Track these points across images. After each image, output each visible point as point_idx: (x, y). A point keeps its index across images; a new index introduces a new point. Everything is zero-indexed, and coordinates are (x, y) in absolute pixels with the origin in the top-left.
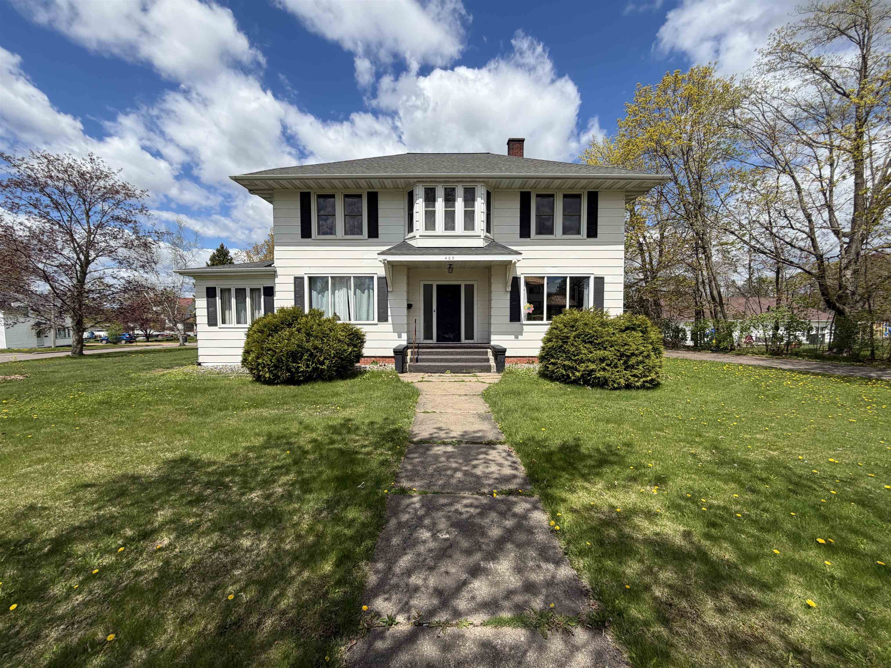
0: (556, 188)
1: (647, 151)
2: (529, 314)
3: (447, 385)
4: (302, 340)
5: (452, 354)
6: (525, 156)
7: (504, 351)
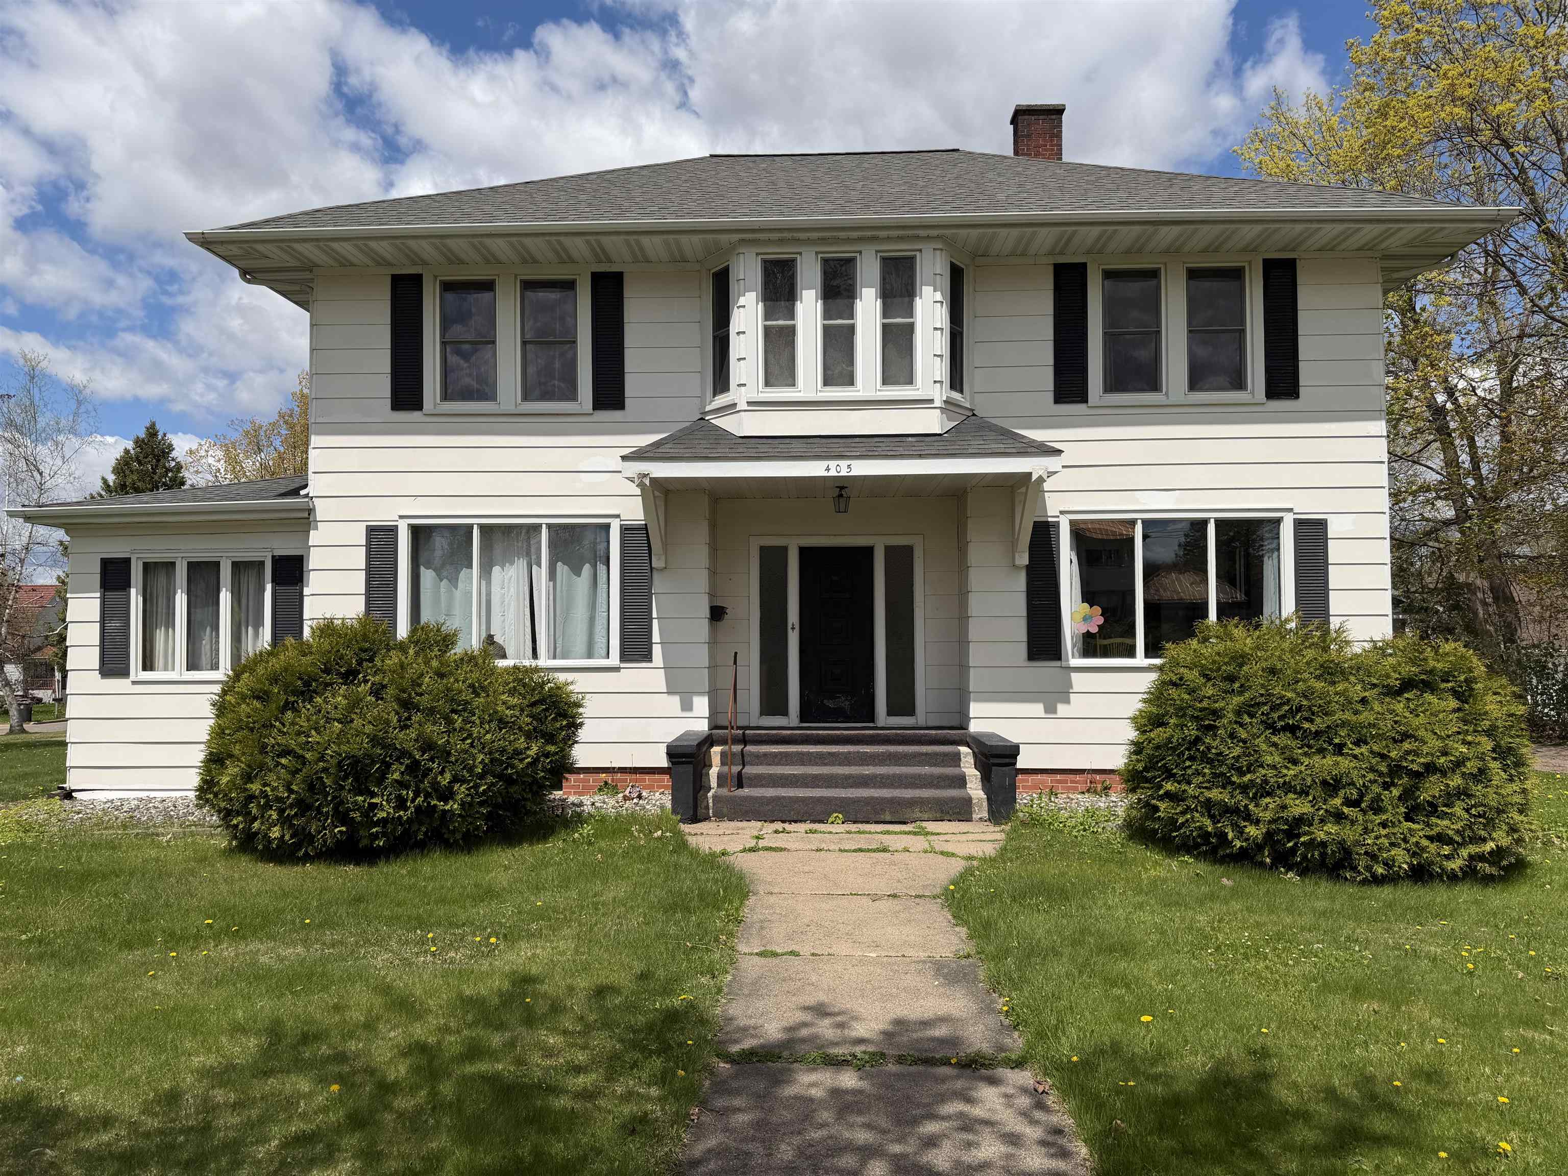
0: (1167, 251)
1: (1441, 133)
2: (1088, 636)
3: (833, 862)
4: (387, 722)
5: (847, 760)
6: (1066, 158)
7: (1012, 752)
